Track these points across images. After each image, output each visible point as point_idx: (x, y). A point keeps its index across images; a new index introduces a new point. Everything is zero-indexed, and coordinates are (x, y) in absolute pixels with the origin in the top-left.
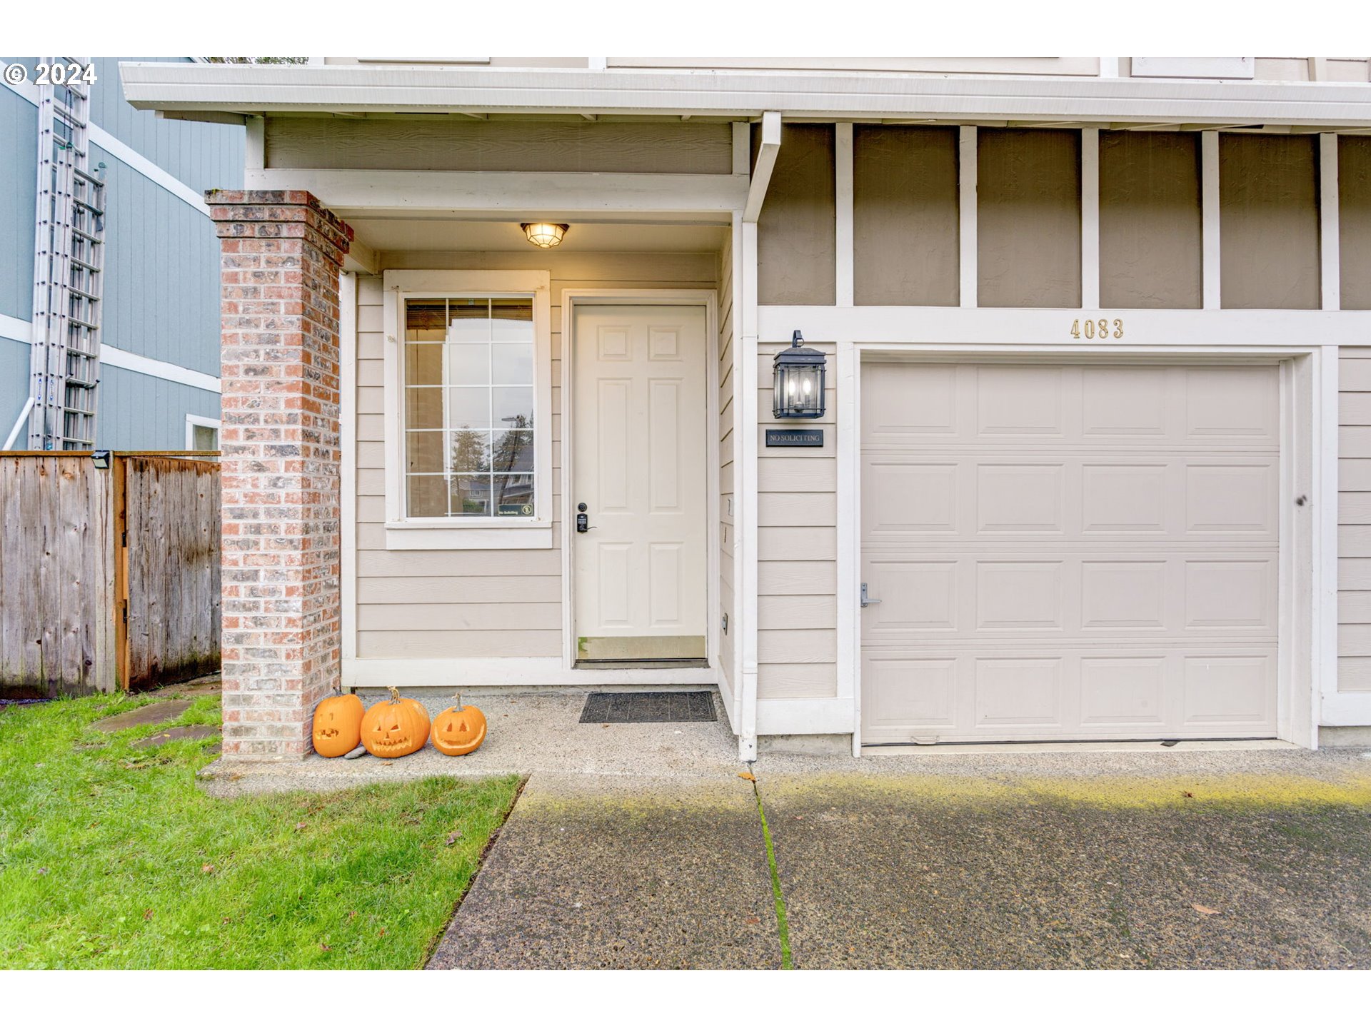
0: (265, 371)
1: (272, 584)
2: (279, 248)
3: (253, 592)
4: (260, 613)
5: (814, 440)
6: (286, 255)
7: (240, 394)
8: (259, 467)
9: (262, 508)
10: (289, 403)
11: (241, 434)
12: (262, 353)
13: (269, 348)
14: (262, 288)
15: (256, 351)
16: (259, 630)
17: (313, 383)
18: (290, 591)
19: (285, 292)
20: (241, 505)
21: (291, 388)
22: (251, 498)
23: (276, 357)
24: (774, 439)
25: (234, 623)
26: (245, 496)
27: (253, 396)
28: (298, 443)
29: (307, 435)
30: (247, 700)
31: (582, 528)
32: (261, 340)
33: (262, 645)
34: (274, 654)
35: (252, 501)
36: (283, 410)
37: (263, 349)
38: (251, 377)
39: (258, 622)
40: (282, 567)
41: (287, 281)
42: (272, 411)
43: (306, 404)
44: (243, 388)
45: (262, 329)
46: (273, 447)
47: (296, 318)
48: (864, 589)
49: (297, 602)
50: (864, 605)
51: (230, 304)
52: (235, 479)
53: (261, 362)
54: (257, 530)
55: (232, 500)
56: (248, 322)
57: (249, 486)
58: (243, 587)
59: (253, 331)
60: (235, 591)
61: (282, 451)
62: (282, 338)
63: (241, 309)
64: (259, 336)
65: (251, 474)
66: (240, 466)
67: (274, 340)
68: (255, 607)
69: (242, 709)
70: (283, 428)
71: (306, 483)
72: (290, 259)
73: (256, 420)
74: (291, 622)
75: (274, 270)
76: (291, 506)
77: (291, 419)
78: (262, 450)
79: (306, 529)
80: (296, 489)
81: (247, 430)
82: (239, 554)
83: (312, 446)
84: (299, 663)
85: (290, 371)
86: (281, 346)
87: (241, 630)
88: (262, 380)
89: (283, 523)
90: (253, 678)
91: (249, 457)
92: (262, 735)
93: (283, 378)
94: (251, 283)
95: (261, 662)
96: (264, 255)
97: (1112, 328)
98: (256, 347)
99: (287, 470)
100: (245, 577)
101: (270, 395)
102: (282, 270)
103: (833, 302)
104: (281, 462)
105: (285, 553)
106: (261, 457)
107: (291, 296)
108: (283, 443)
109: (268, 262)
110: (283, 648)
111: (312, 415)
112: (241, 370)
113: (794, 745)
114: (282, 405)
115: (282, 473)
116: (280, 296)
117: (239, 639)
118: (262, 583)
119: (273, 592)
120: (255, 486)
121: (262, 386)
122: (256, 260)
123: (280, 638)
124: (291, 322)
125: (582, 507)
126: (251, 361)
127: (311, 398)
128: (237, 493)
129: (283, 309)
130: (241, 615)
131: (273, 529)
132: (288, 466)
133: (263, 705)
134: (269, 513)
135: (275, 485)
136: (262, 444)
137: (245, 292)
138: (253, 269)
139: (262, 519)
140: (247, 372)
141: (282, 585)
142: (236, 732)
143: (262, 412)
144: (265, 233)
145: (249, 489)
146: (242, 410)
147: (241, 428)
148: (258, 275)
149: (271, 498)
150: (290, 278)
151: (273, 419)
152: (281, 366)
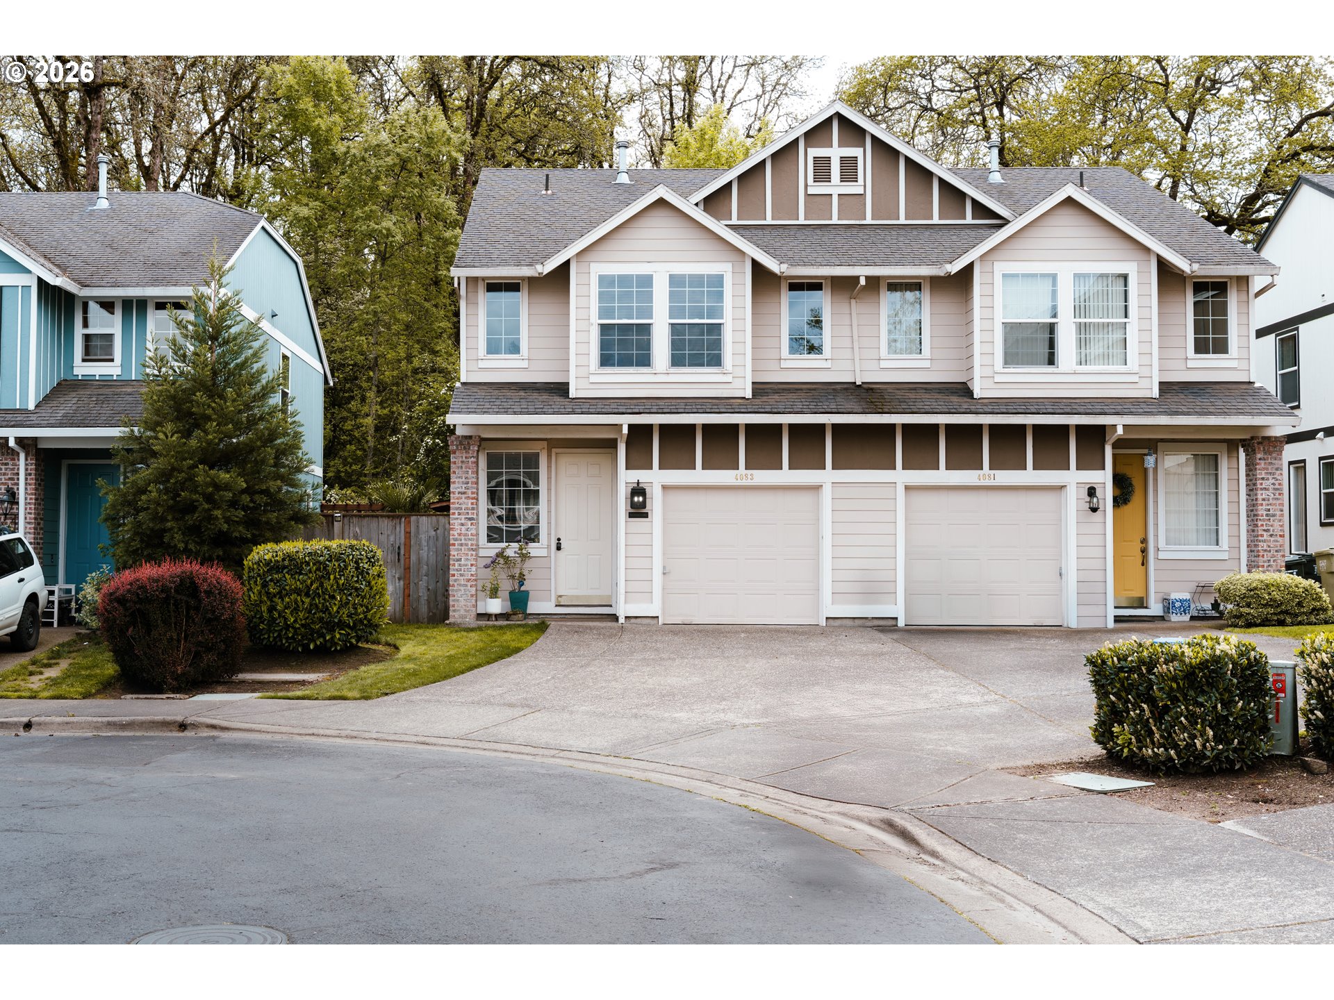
0: (464, 493)
1: (466, 563)
2: (469, 453)
3: (460, 565)
4: (462, 572)
5: (645, 515)
6: (471, 455)
7: (457, 501)
8: (462, 525)
9: (463, 538)
10: (472, 504)
11: (456, 514)
13: (466, 486)
14: (464, 466)
15: (462, 487)
16: (462, 578)
18: (472, 565)
19: (471, 468)
20: (457, 537)
21: (472, 499)
22: (460, 535)
23: (468, 489)
24: (631, 515)
25: (454, 575)
26: (458, 534)
27: (460, 501)
28: (475, 517)
30: (458, 600)
31: (559, 548)
32: (463, 483)
33: (462, 583)
34: (466, 586)
36: (470, 506)
37: (464, 486)
38: (460, 495)
39: (461, 575)
40: (469, 557)
41: (471, 464)
42: (467, 506)
44: (457, 499)
45: (464, 479)
46: (467, 518)
47: (474, 475)
48: (664, 568)
49: (474, 568)
50: (664, 574)
51: (453, 471)
52: (455, 528)
53: (463, 490)
54: (461, 545)
55: (454, 535)
56: (459, 477)
58: (457, 563)
59: (461, 480)
60: (454, 565)
61: (470, 519)
62: (470, 483)
63: (457, 473)
65: (460, 527)
66: (456, 524)
67: (468, 483)
68: (461, 570)
69: (456, 604)
72: (473, 456)
73: (461, 509)
74: (472, 575)
75: (467, 460)
78: (463, 519)
80: (473, 532)
81: (459, 512)
82: (456, 553)
84: (474, 588)
85: (472, 493)
86: (470, 485)
87: (456, 577)
88: (463, 496)
89: (470, 543)
90: (459, 593)
91: (459, 521)
92: (462, 612)
93: (471, 495)
94: (460, 465)
95: (462, 588)
96: (464, 455)
97: (749, 477)
98: (462, 485)
100: (458, 560)
101: (466, 501)
102: (470, 460)
103: (652, 469)
104: (469, 523)
105: (470, 553)
106: (463, 521)
108: (470, 516)
109: (466, 458)
110: (469, 584)
112: (457, 493)
113: (638, 621)
115: (469, 526)
116: (469, 469)
117: (455, 580)
118: (463, 562)
119: (466, 565)
120: (461, 531)
121: (463, 498)
122: (461, 457)
123: (468, 580)
124: (473, 477)
125: (559, 539)
126: (460, 490)
128: (455, 533)
129: (470, 473)
130: (455, 573)
131: (467, 545)
132: (472, 524)
133: (462, 603)
134: (465, 540)
135: (467, 530)
136: (463, 517)
137: (458, 467)
138: (461, 459)
139: (463, 542)
140: (459, 493)
141: (469, 563)
142: (454, 611)
143: (463, 507)
144: (465, 448)
145: (459, 531)
146: (457, 506)
147: (456, 512)
148: (462, 462)
149: (466, 535)
150: (472, 462)
151: (467, 509)
152: (469, 491)
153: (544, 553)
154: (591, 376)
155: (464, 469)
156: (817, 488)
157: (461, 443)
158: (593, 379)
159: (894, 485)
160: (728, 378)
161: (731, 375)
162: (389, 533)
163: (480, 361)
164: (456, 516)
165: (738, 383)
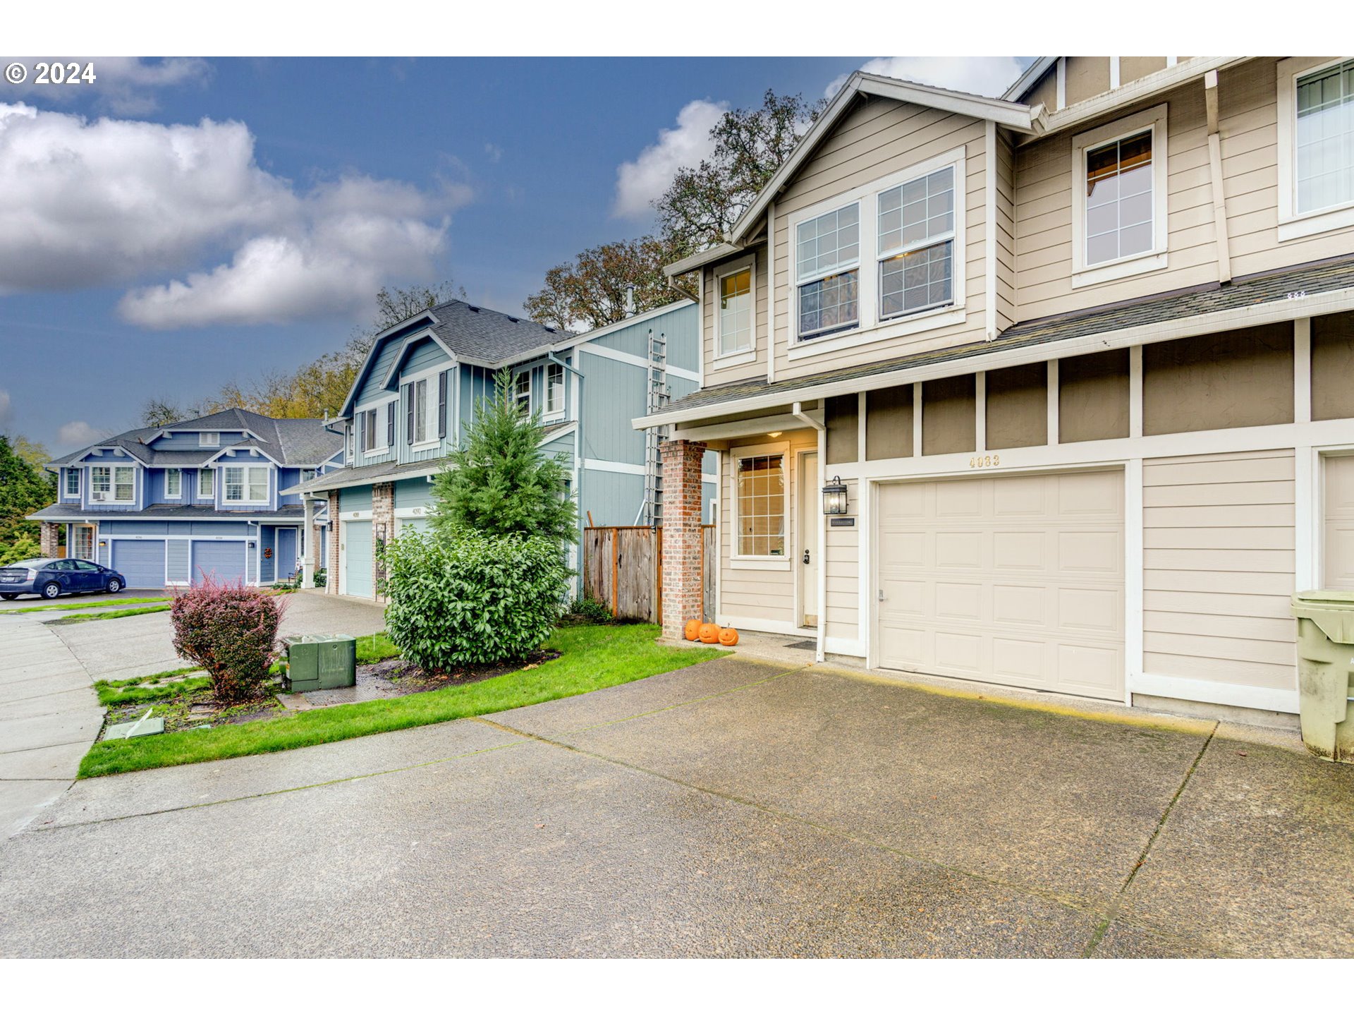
0: (674, 502)
1: (675, 577)
2: (677, 459)
3: (670, 579)
4: (672, 587)
5: (851, 522)
6: (679, 462)
8: (672, 536)
9: (672, 550)
10: (680, 514)
12: (673, 496)
13: (675, 494)
14: (674, 473)
16: (671, 593)
17: (687, 505)
18: (679, 580)
20: (667, 549)
21: (680, 508)
22: (670, 547)
23: (676, 497)
24: (833, 522)
25: (666, 590)
27: (671, 511)
28: (682, 527)
29: (685, 525)
31: (807, 562)
33: (672, 598)
34: (675, 602)
36: (678, 516)
38: (670, 505)
39: (671, 590)
40: (677, 571)
41: (679, 471)
43: (685, 513)
44: (668, 508)
46: (675, 529)
47: (681, 483)
48: (881, 592)
49: (681, 584)
50: (880, 600)
51: (665, 480)
52: (666, 540)
53: (673, 499)
54: (671, 558)
55: (666, 546)
56: (670, 486)
58: (668, 577)
60: (666, 579)
61: (678, 530)
62: (678, 491)
63: (668, 481)
64: (672, 490)
65: (670, 538)
66: (667, 536)
68: (671, 584)
69: (668, 619)
70: (678, 522)
71: (684, 542)
73: (671, 520)
74: (679, 591)
75: (676, 467)
76: (680, 549)
77: (680, 519)
79: (685, 558)
80: (681, 544)
82: (667, 566)
83: (687, 528)
84: (681, 605)
85: (680, 503)
87: (667, 592)
88: (673, 505)
89: (678, 555)
90: (670, 609)
92: (672, 630)
93: (678, 505)
95: (672, 604)
96: (674, 462)
97: (994, 460)
100: (668, 574)
101: (675, 510)
102: (678, 467)
103: (857, 460)
104: (677, 534)
105: (678, 566)
106: (672, 532)
107: (680, 476)
108: (678, 527)
109: (675, 465)
110: (677, 600)
111: (687, 517)
112: (668, 502)
113: (844, 660)
115: (678, 538)
116: (678, 474)
117: (667, 595)
118: (672, 577)
119: (675, 580)
120: (671, 542)
122: (673, 464)
123: (676, 596)
124: (680, 485)
125: (807, 552)
126: (670, 500)
127: (687, 511)
129: (678, 480)
130: (667, 587)
131: (675, 558)
132: (679, 536)
133: (672, 619)
134: (674, 552)
135: (676, 542)
136: (673, 528)
137: (669, 475)
138: (671, 467)
139: (673, 554)
141: (677, 578)
142: (666, 627)
143: (673, 518)
145: (669, 543)
148: (672, 470)
149: (675, 547)
150: (680, 469)
151: (676, 519)
152: (677, 500)
153: (786, 566)
154: (789, 354)
155: (673, 477)
156: (1117, 470)
158: (793, 355)
160: (960, 317)
161: (964, 313)
164: (667, 527)
165: (974, 322)
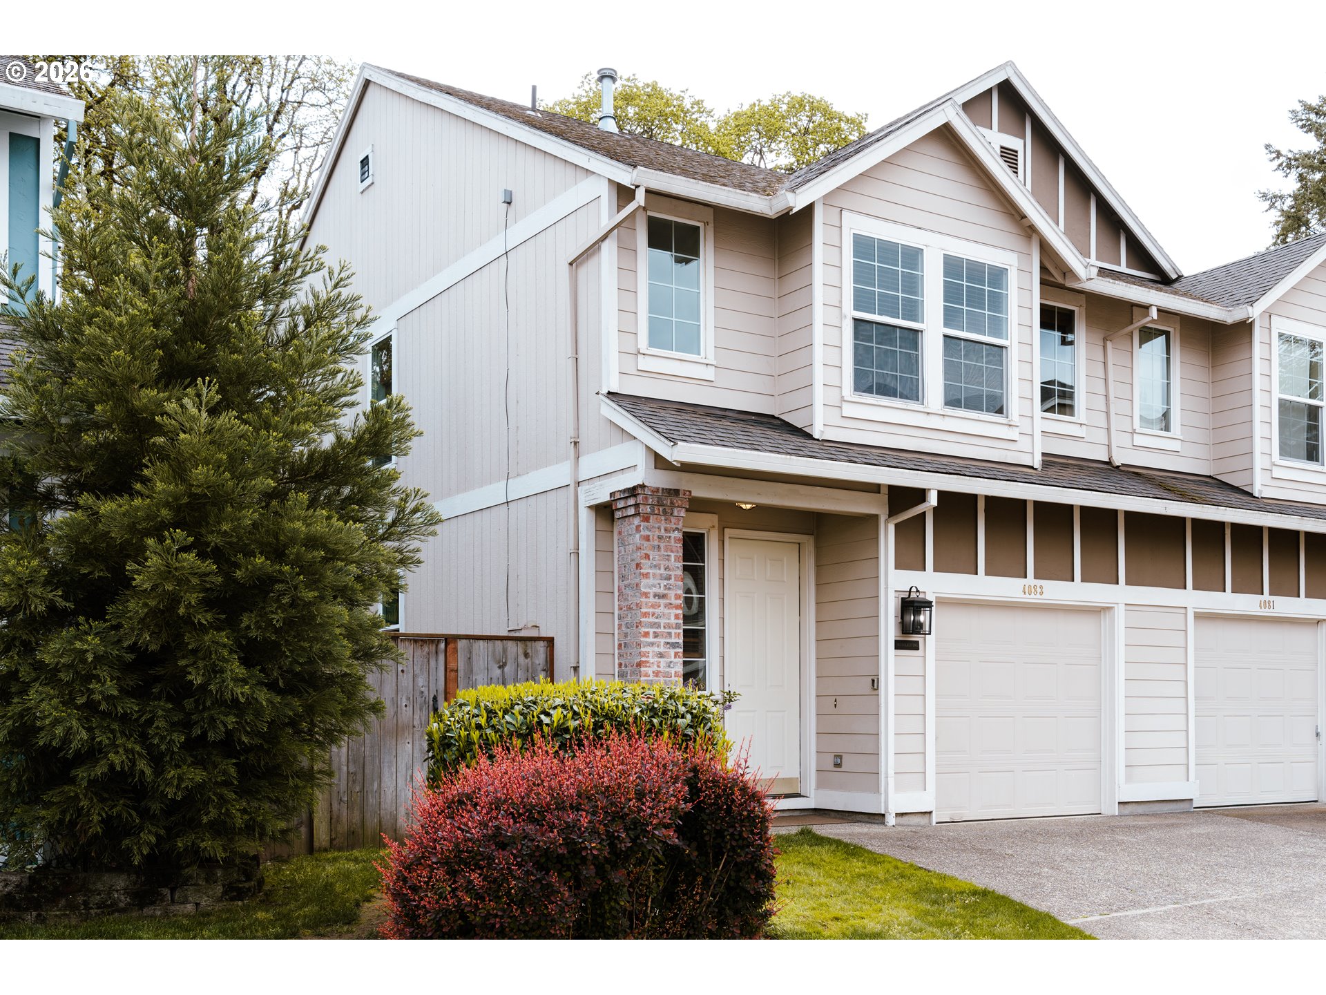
0: (664, 596)
2: (671, 522)
5: (916, 646)
6: (674, 526)
7: (651, 610)
8: (661, 655)
9: (662, 679)
10: (677, 617)
11: (651, 634)
12: (662, 585)
13: (666, 582)
14: (662, 545)
15: (659, 584)
19: (674, 549)
20: (651, 678)
21: (677, 607)
22: (657, 674)
23: (669, 589)
24: (900, 645)
26: (653, 672)
27: (658, 611)
32: (662, 577)
35: (657, 676)
36: (673, 621)
37: (664, 583)
38: (657, 600)
41: (675, 542)
42: (668, 621)
44: (653, 606)
45: (662, 571)
46: (668, 643)
47: (680, 564)
51: (646, 554)
52: (648, 662)
53: (662, 591)
55: (647, 675)
56: (655, 566)
57: (655, 667)
59: (658, 572)
61: (674, 645)
62: (673, 577)
63: (651, 557)
64: (661, 575)
65: (656, 659)
66: (650, 655)
67: (669, 578)
70: (673, 631)
72: (677, 529)
73: (659, 626)
75: (668, 535)
76: (677, 679)
77: (677, 627)
78: (662, 644)
80: (680, 668)
81: (655, 632)
85: (677, 597)
86: (672, 581)
88: (662, 602)
91: (656, 649)
93: (674, 601)
94: (656, 543)
96: (664, 525)
97: (1039, 590)
98: (659, 581)
99: (675, 657)
101: (666, 611)
102: (672, 536)
103: (924, 569)
104: (672, 652)
106: (662, 649)
107: (678, 552)
108: (673, 641)
109: (666, 530)
112: (651, 596)
114: (673, 618)
115: (672, 659)
116: (672, 551)
120: (659, 666)
121: (662, 606)
122: (659, 528)
124: (678, 567)
126: (657, 590)
128: (650, 671)
129: (673, 559)
132: (676, 655)
134: (666, 683)
135: (669, 666)
136: (662, 641)
137: (654, 547)
138: (657, 533)
140: (655, 596)
143: (662, 621)
144: (665, 513)
145: (655, 668)
146: (652, 620)
147: (651, 631)
148: (660, 538)
149: (667, 675)
150: (677, 540)
151: (668, 626)
152: (672, 594)
154: (845, 405)
155: (663, 552)
156: (1109, 611)
157: (660, 504)
158: (846, 410)
159: (1183, 611)
160: (1012, 434)
161: (1016, 430)
162: (417, 670)
163: (640, 357)
164: (651, 639)
165: (1024, 443)
